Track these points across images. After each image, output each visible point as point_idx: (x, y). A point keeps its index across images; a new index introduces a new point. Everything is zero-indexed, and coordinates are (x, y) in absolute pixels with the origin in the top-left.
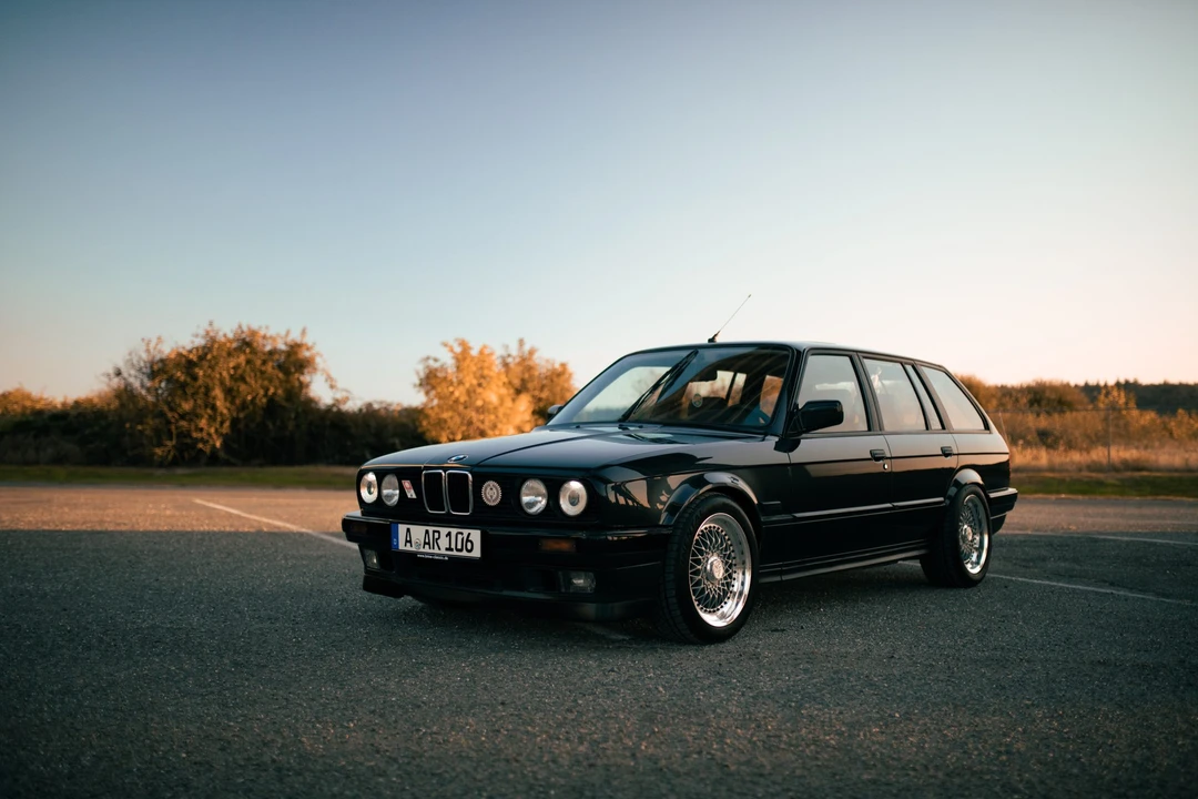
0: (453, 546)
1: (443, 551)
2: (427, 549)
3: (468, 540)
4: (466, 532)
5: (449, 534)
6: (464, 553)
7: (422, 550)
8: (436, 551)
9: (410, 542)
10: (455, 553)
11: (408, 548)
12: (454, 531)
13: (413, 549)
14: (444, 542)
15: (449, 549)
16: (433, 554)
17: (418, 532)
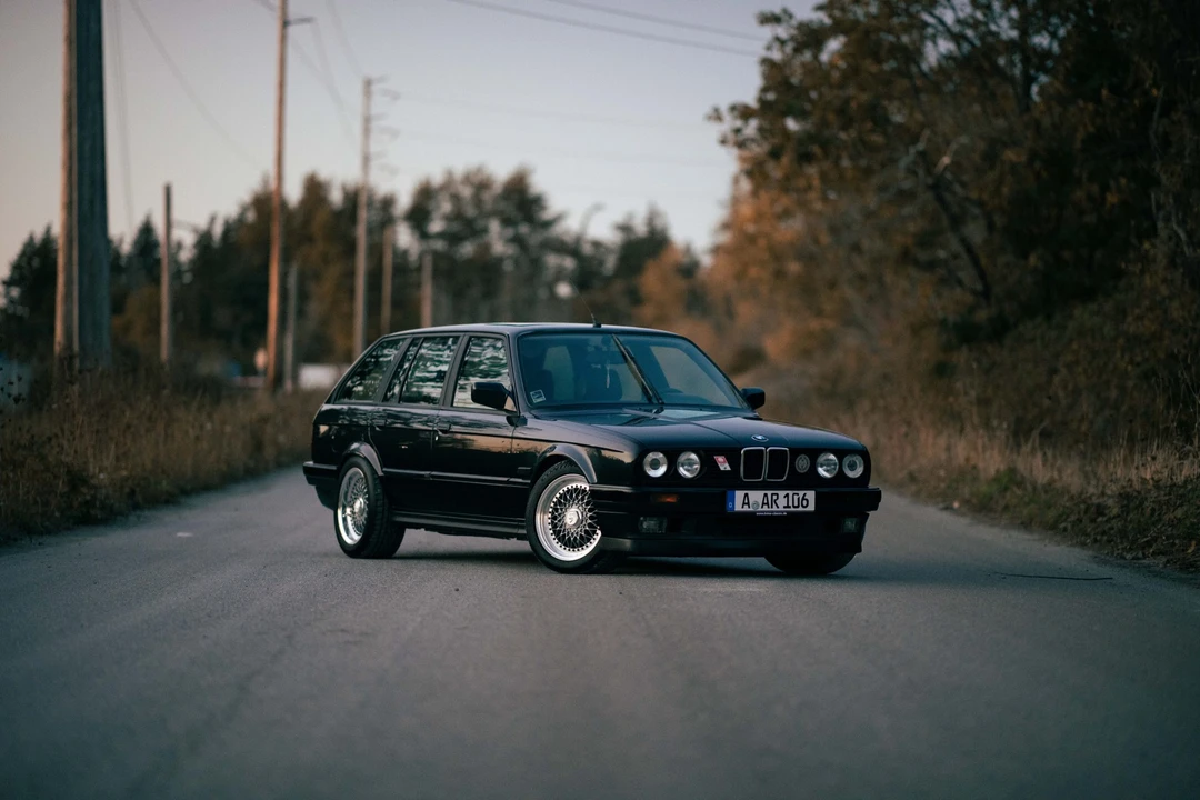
0: (791, 504)
1: (781, 509)
2: (765, 508)
3: (803, 499)
4: (801, 493)
5: (787, 495)
6: (801, 509)
7: (760, 509)
8: (775, 508)
9: (748, 504)
10: (792, 509)
11: (746, 508)
12: (791, 493)
13: (751, 509)
14: (782, 502)
15: (788, 506)
16: (772, 512)
17: (756, 496)
